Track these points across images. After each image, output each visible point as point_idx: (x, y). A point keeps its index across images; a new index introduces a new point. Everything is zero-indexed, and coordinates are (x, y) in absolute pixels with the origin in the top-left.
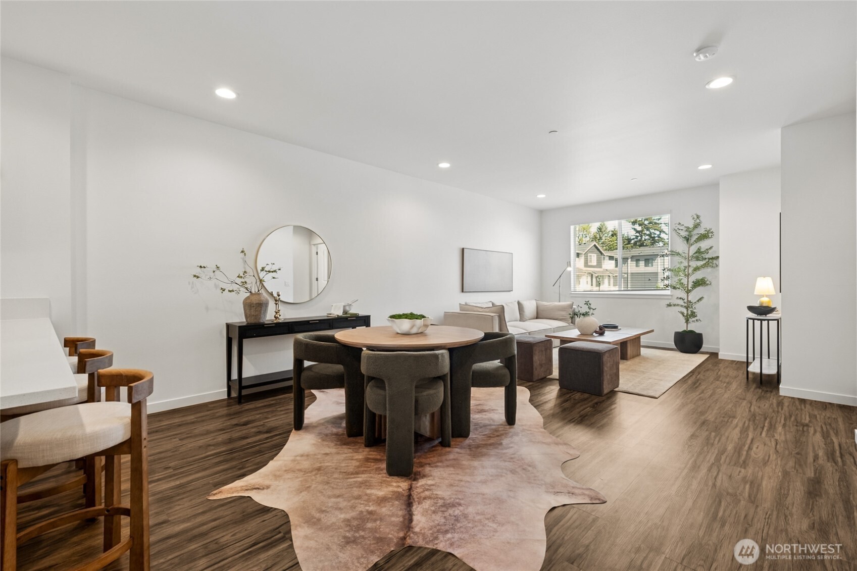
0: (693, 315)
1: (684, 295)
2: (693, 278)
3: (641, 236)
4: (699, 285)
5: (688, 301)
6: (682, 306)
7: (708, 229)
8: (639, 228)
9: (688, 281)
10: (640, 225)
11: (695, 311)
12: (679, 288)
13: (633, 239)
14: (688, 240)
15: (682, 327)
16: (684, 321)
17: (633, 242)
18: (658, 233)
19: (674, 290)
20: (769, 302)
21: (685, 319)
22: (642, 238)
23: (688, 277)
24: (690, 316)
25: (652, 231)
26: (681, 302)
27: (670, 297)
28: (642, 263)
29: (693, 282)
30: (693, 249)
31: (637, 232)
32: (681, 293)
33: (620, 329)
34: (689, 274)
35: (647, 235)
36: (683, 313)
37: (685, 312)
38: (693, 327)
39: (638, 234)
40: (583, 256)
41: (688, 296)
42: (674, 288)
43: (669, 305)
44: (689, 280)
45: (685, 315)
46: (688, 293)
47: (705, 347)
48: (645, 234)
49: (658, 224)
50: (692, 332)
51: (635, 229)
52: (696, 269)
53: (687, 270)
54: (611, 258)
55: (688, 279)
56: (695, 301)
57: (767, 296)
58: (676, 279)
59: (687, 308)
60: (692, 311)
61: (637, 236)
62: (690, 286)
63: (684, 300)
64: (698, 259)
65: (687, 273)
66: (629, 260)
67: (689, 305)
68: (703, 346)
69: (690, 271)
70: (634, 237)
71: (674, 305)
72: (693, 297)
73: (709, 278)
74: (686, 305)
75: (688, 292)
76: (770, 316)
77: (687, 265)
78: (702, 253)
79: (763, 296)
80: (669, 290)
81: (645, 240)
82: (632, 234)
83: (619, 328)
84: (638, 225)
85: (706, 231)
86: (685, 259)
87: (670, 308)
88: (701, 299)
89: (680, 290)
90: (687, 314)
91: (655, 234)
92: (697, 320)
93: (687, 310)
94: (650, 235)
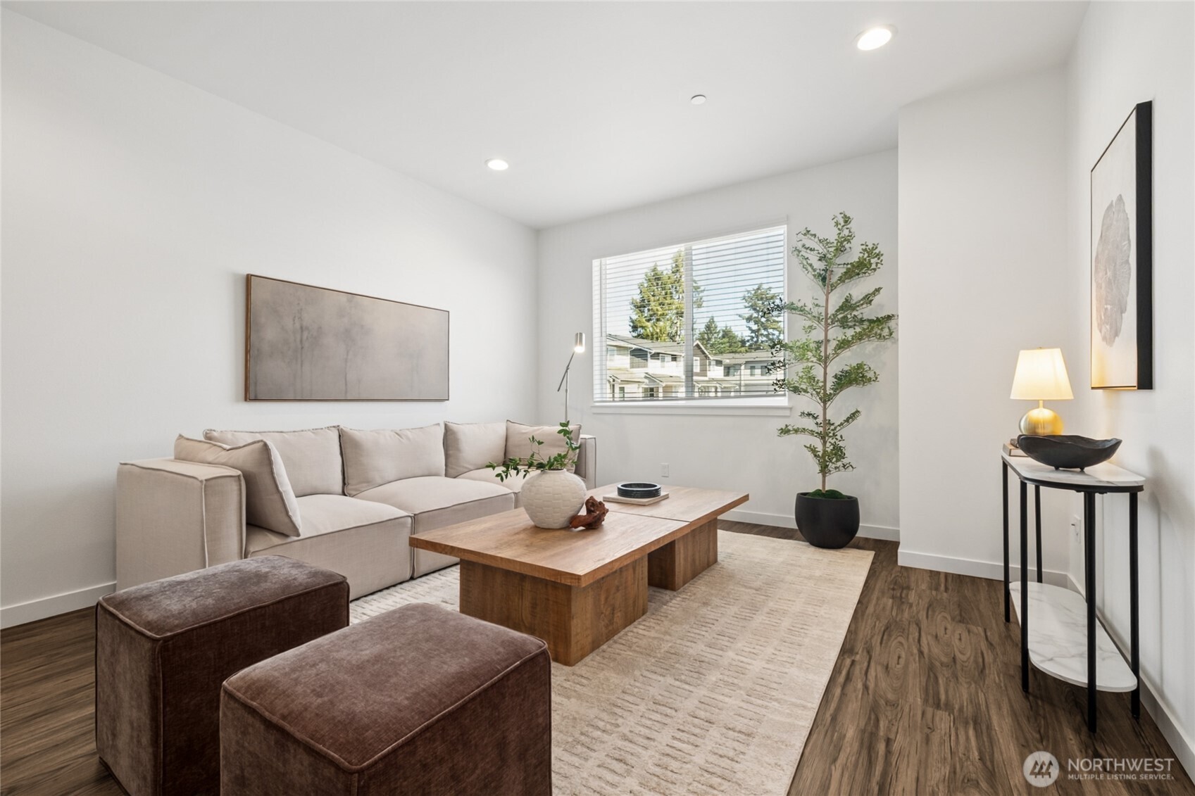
0: (838, 452)
1: (817, 408)
2: (835, 367)
3: (757, 337)
4: (850, 383)
5: (825, 419)
6: (812, 432)
7: (870, 246)
8: (755, 327)
9: (825, 374)
10: (756, 323)
11: (841, 444)
12: (806, 391)
13: (748, 341)
14: (824, 279)
15: (812, 482)
16: (818, 468)
17: (748, 344)
18: (776, 333)
19: (795, 396)
20: (1054, 421)
21: (820, 463)
22: (758, 340)
23: (825, 363)
24: (830, 457)
25: (771, 331)
26: (809, 424)
27: (787, 413)
28: (758, 371)
29: (836, 377)
30: (836, 300)
31: (753, 331)
32: (809, 403)
33: (666, 497)
34: (827, 357)
35: (764, 336)
36: (813, 450)
37: (820, 448)
38: (838, 482)
39: (753, 335)
40: (682, 359)
41: (825, 409)
42: (796, 390)
43: (785, 431)
44: (828, 369)
45: (820, 454)
46: (825, 402)
47: (866, 528)
48: (762, 335)
49: (778, 322)
50: (834, 495)
51: (750, 329)
52: (844, 345)
53: (822, 349)
54: (719, 363)
55: (825, 369)
56: (841, 420)
57: (1048, 404)
58: (799, 368)
59: (823, 436)
60: (834, 445)
61: (752, 337)
62: (829, 385)
63: (816, 418)
64: (844, 323)
65: (823, 354)
66: (743, 367)
67: (826, 431)
68: (860, 524)
69: (830, 351)
70: (749, 338)
71: (796, 431)
72: (837, 411)
73: (872, 364)
74: (821, 429)
75: (826, 399)
76: (1099, 473)
77: (822, 337)
78: (853, 308)
79: (1034, 404)
80: (784, 395)
81: (762, 342)
82: (746, 334)
83: (663, 493)
84: (753, 323)
85: (865, 250)
86: (819, 320)
87: (786, 437)
88: (854, 416)
89: (809, 395)
90: (825, 451)
91: (773, 334)
92: (844, 466)
93: (825, 443)
94: (767, 336)
